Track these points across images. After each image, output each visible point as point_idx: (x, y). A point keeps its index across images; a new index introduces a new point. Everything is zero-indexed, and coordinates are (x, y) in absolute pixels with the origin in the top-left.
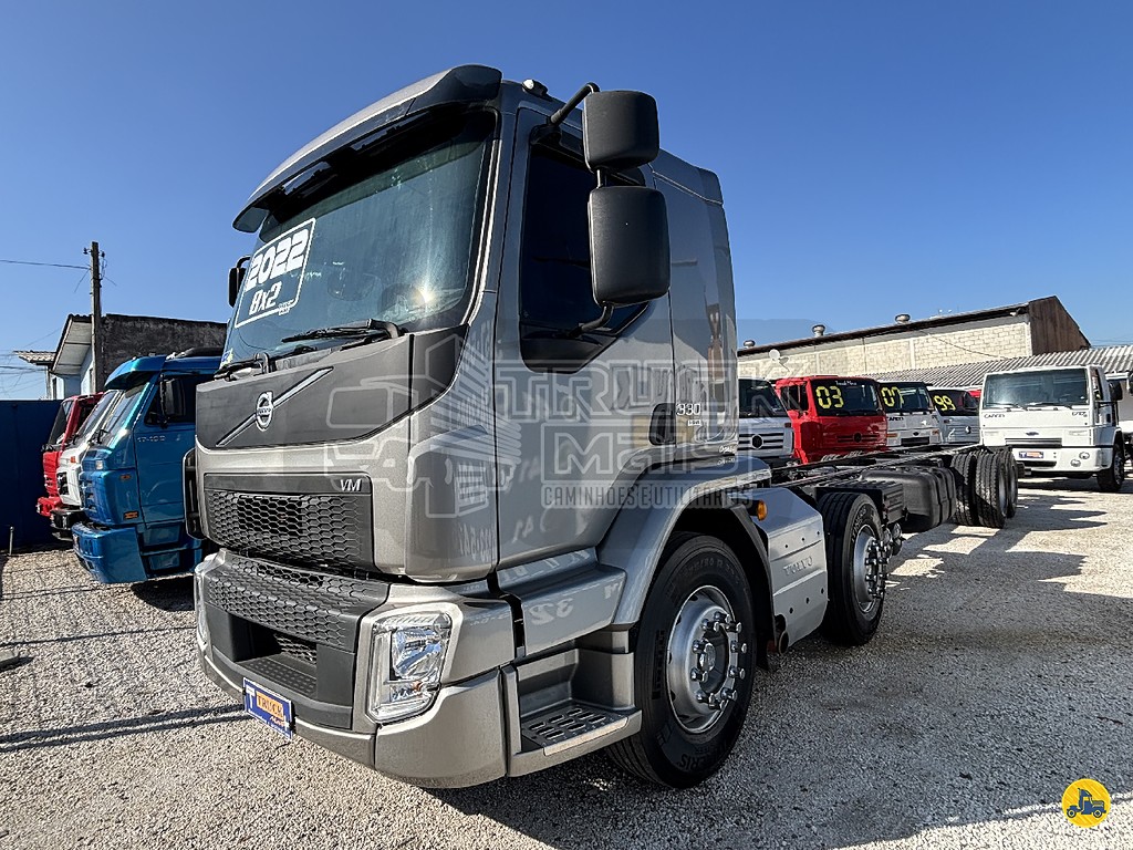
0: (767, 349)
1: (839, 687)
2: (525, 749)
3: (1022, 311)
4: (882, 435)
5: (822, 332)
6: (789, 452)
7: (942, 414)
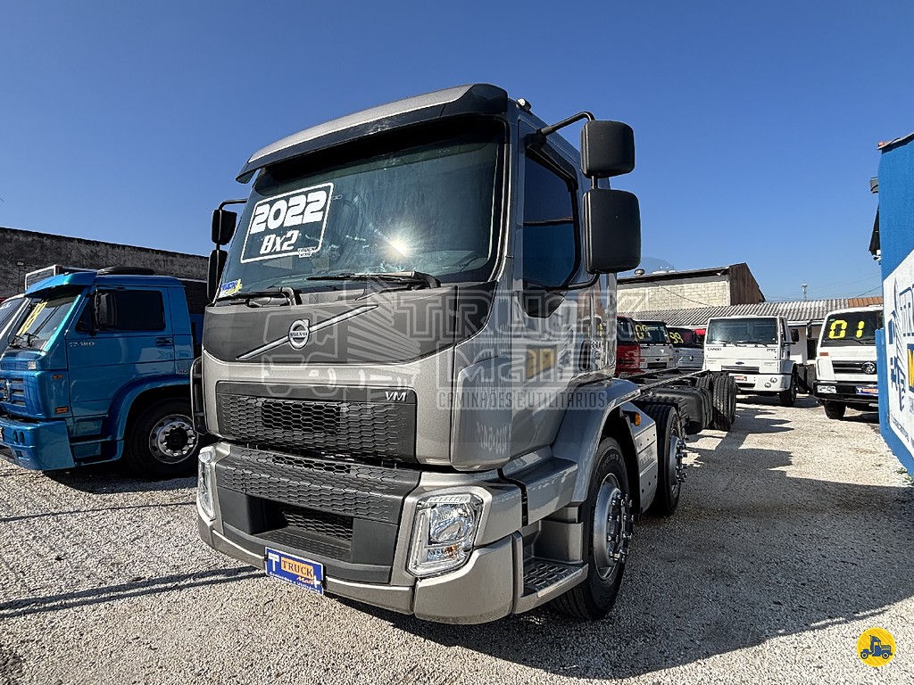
1: (668, 546)
2: (525, 594)
3: (725, 272)
4: (637, 360)
7: (675, 345)
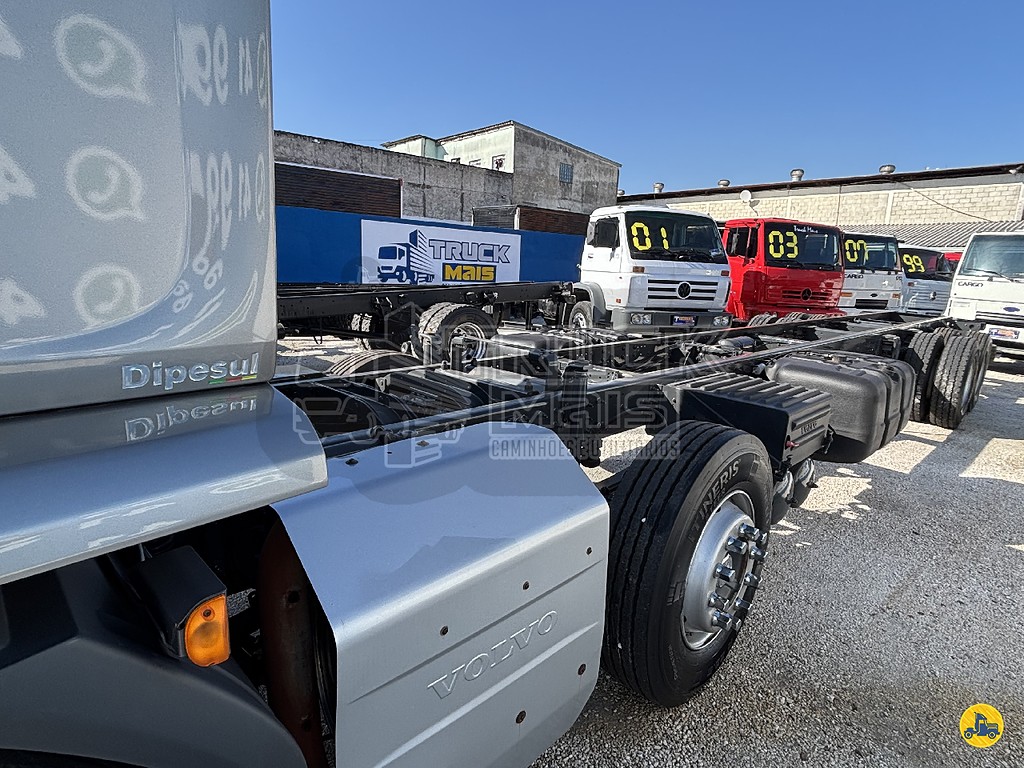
0: (738, 190)
4: (835, 294)
5: (800, 177)
6: (721, 305)
7: (909, 275)
